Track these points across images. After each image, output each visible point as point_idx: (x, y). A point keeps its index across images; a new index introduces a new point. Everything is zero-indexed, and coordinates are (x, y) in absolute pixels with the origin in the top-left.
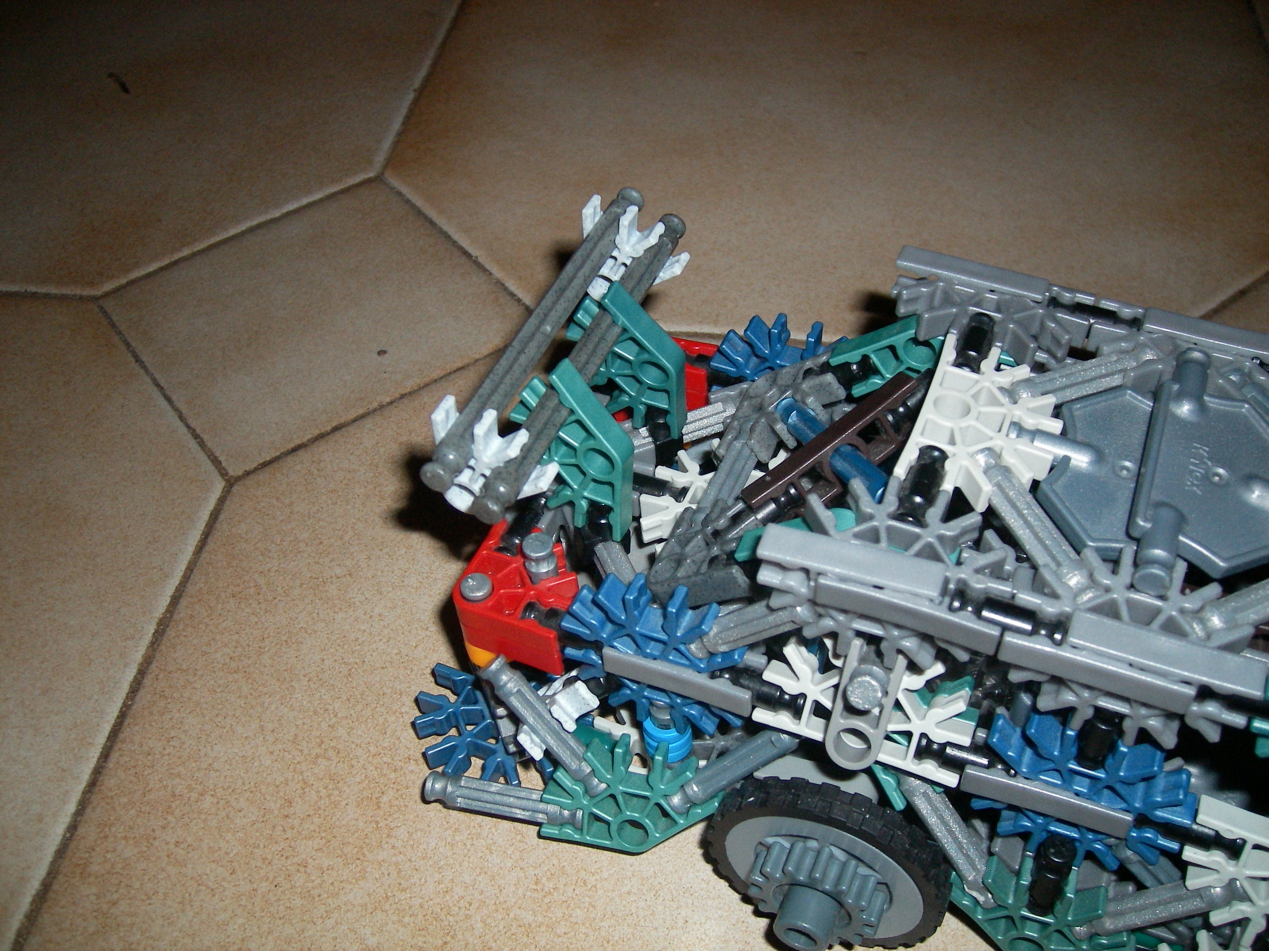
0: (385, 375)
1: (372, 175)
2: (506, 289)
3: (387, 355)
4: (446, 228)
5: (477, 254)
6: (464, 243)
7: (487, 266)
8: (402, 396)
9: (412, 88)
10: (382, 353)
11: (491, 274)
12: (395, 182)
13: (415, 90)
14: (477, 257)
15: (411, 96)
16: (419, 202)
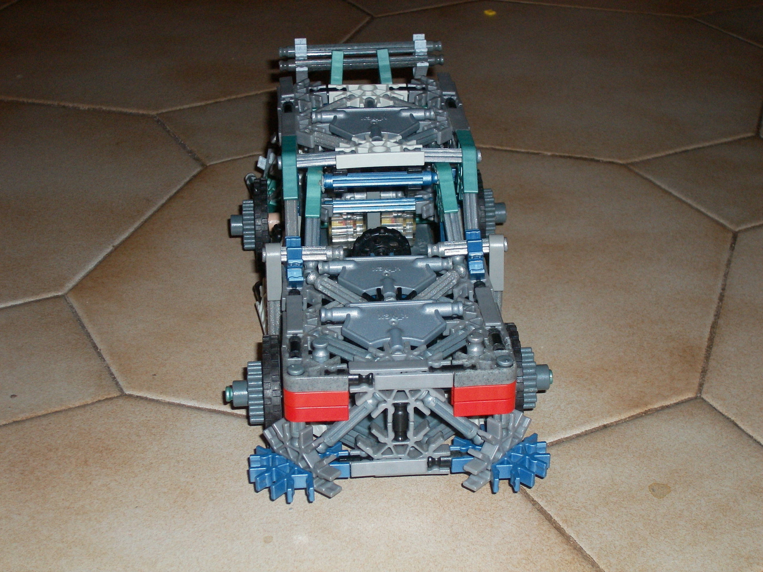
0: (9, 409)
1: (60, 294)
2: (110, 370)
3: (16, 398)
4: (90, 331)
5: (102, 348)
6: (97, 340)
7: (104, 356)
8: (15, 422)
9: (112, 245)
10: (13, 396)
11: (104, 361)
12: (72, 300)
13: (113, 246)
14: (100, 350)
15: (110, 249)
16: (80, 313)
